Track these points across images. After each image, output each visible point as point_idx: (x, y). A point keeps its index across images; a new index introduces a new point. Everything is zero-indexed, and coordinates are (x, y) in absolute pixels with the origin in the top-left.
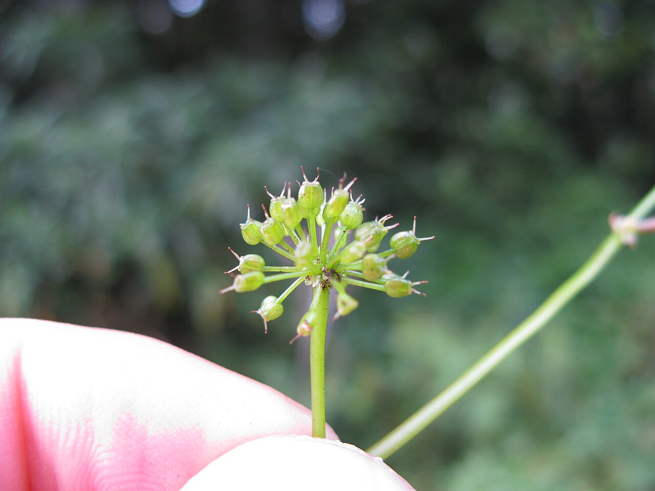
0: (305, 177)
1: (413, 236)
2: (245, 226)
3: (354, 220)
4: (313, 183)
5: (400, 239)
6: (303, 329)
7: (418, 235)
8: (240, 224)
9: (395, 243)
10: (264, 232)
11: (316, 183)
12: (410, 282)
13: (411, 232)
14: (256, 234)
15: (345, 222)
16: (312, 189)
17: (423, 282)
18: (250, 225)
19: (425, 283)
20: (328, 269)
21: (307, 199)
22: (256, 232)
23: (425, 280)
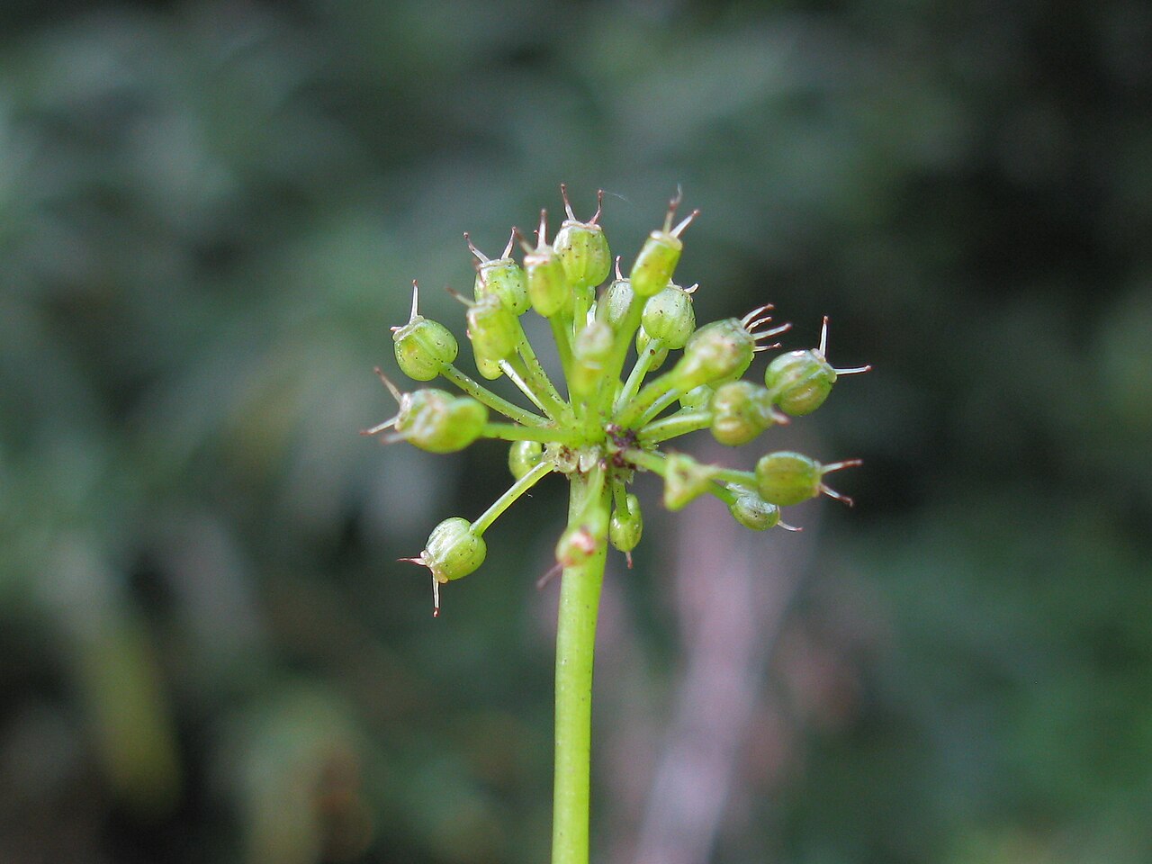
0: (568, 209)
1: (821, 361)
2: (405, 331)
3: (675, 325)
4: (587, 225)
5: (789, 368)
6: (576, 546)
7: (834, 358)
8: (393, 328)
9: (778, 376)
10: (478, 321)
11: (593, 227)
12: (817, 464)
13: (815, 351)
14: (433, 353)
15: (654, 330)
16: (586, 238)
17: (850, 463)
18: (420, 328)
19: (854, 466)
20: (619, 430)
21: (575, 261)
22: (434, 348)
23: (855, 459)
